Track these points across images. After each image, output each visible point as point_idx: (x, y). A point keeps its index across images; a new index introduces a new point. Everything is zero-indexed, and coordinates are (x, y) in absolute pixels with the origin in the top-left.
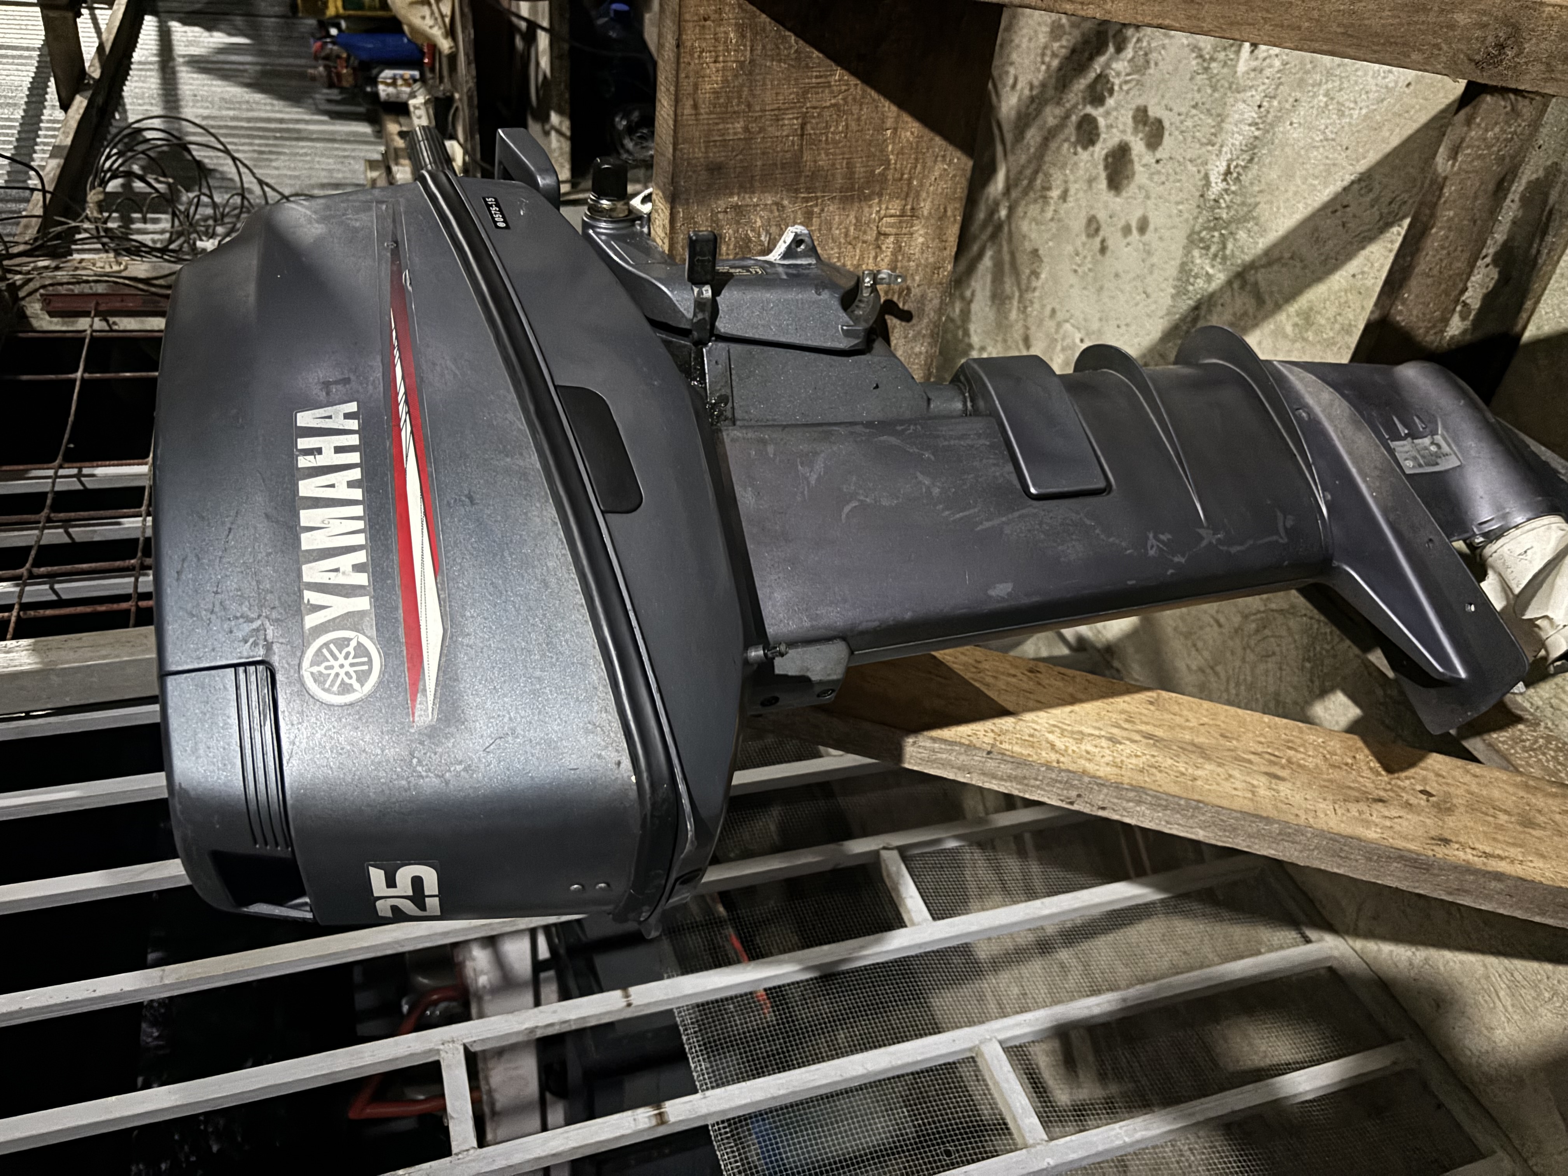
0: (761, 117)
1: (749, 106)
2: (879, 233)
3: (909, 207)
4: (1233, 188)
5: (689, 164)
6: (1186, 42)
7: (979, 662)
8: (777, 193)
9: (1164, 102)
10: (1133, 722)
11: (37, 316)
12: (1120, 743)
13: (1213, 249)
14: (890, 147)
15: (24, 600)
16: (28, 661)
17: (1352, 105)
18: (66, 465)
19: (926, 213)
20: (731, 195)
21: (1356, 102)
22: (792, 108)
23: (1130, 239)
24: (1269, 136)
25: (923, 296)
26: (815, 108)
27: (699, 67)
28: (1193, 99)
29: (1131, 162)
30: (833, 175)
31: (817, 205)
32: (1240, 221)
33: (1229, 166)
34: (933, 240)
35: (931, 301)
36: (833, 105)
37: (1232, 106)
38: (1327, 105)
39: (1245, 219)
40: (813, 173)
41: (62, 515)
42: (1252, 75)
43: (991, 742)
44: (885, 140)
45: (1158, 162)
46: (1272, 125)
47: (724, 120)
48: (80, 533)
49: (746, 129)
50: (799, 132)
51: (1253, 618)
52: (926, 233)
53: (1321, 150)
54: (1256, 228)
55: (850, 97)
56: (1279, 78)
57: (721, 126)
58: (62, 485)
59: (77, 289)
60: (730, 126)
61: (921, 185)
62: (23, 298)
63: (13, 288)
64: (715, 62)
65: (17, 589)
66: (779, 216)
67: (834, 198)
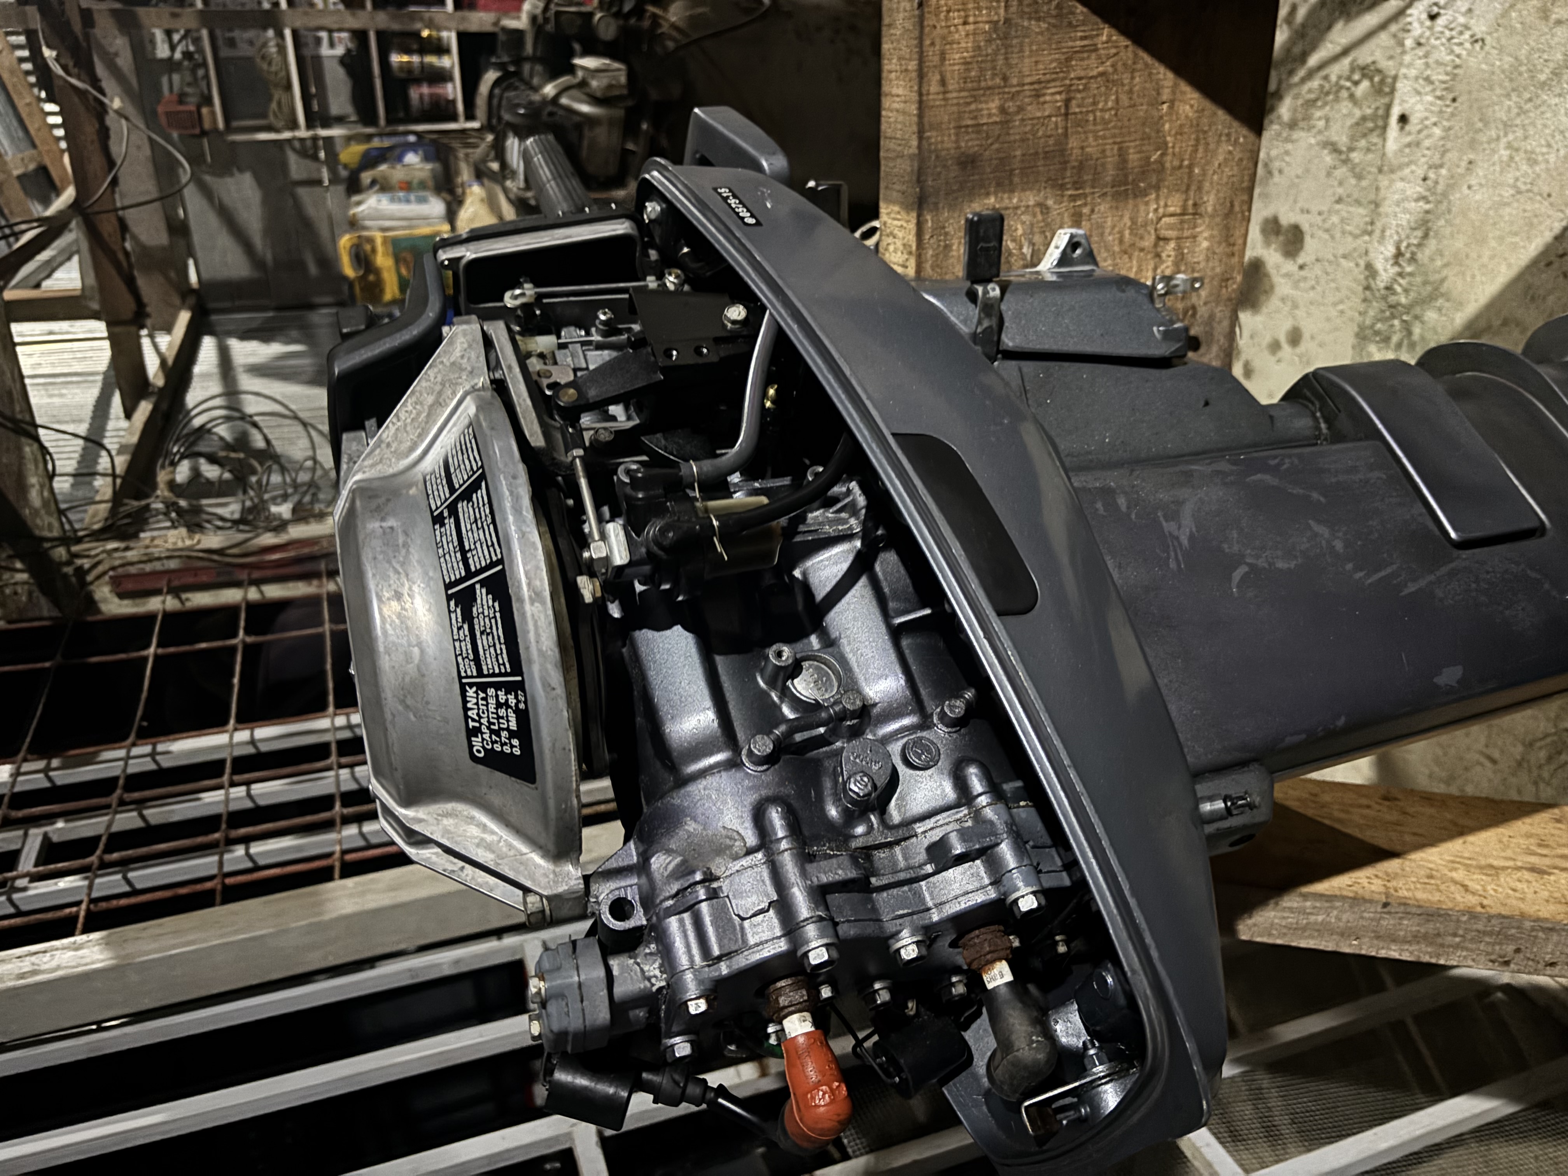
0: (1018, 92)
1: (1005, 79)
2: (1159, 238)
3: (1190, 202)
4: (1409, 269)
5: (937, 157)
6: (1313, 141)
7: (1316, 795)
8: (1039, 191)
9: (1299, 205)
10: (1547, 846)
11: (105, 600)
12: (1550, 874)
13: (1395, 339)
14: (1167, 126)
15: (95, 895)
16: (101, 957)
17: (1544, 150)
18: (140, 742)
19: (1210, 209)
20: (988, 194)
21: (1549, 145)
22: (1054, 80)
23: (1280, 354)
24: (1444, 207)
25: (1212, 317)
26: (1080, 79)
27: (946, 31)
28: (1334, 194)
29: (1267, 275)
30: (1103, 165)
31: (1085, 204)
32: (1427, 301)
33: (1398, 248)
34: (1220, 243)
35: (1220, 322)
36: (1102, 74)
37: (1388, 188)
38: (1511, 158)
39: (1431, 298)
40: (1081, 162)
41: (136, 795)
42: (1407, 150)
43: (1382, 889)
44: (1161, 117)
45: (1301, 267)
46: (1445, 195)
47: (976, 99)
48: (156, 814)
49: (1003, 110)
50: (1063, 111)
51: (1538, 744)
52: (1212, 236)
53: (1515, 205)
54: (1447, 304)
55: (1120, 64)
56: (1443, 146)
57: (973, 107)
58: (135, 767)
59: (148, 568)
60: (984, 106)
61: (1204, 173)
62: (92, 583)
63: (81, 572)
64: (965, 23)
65: (86, 883)
66: (1043, 220)
67: (1105, 194)
